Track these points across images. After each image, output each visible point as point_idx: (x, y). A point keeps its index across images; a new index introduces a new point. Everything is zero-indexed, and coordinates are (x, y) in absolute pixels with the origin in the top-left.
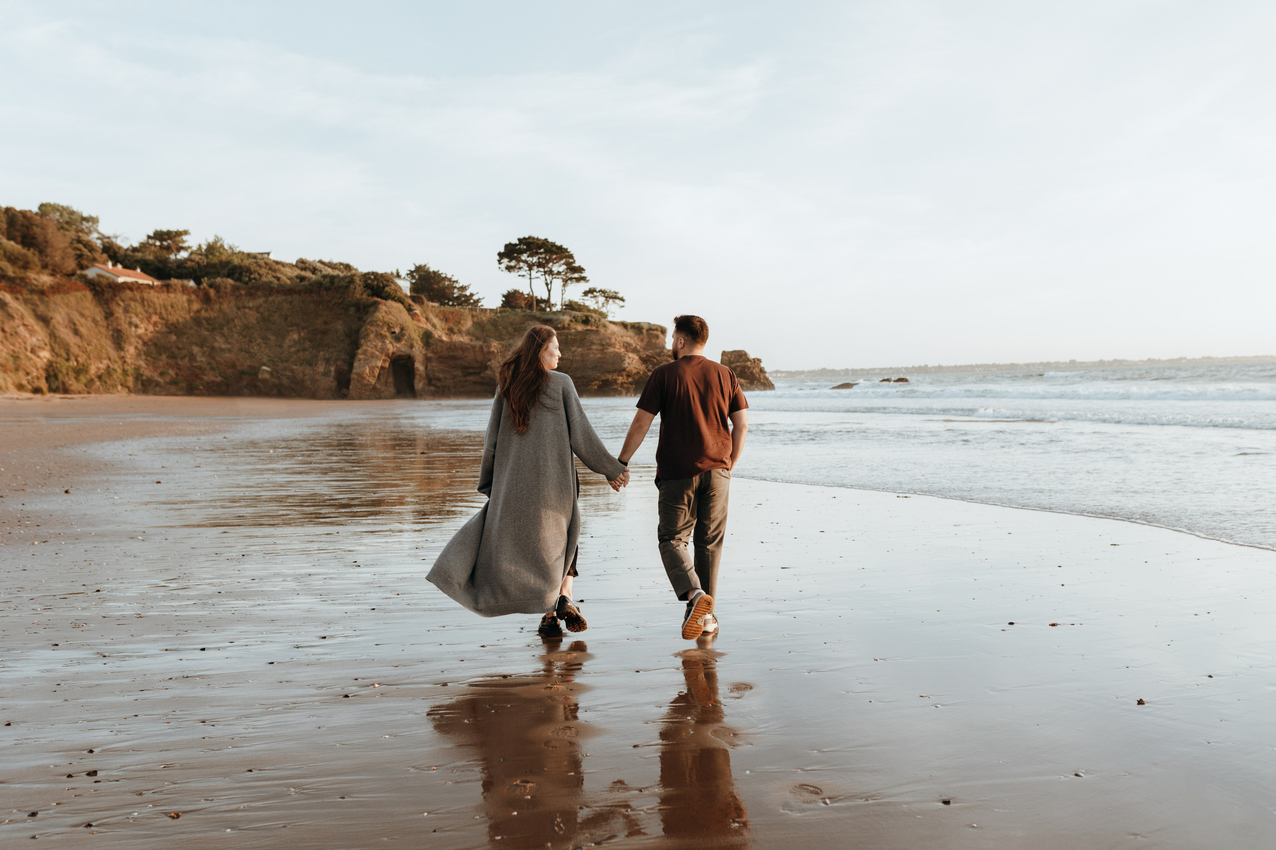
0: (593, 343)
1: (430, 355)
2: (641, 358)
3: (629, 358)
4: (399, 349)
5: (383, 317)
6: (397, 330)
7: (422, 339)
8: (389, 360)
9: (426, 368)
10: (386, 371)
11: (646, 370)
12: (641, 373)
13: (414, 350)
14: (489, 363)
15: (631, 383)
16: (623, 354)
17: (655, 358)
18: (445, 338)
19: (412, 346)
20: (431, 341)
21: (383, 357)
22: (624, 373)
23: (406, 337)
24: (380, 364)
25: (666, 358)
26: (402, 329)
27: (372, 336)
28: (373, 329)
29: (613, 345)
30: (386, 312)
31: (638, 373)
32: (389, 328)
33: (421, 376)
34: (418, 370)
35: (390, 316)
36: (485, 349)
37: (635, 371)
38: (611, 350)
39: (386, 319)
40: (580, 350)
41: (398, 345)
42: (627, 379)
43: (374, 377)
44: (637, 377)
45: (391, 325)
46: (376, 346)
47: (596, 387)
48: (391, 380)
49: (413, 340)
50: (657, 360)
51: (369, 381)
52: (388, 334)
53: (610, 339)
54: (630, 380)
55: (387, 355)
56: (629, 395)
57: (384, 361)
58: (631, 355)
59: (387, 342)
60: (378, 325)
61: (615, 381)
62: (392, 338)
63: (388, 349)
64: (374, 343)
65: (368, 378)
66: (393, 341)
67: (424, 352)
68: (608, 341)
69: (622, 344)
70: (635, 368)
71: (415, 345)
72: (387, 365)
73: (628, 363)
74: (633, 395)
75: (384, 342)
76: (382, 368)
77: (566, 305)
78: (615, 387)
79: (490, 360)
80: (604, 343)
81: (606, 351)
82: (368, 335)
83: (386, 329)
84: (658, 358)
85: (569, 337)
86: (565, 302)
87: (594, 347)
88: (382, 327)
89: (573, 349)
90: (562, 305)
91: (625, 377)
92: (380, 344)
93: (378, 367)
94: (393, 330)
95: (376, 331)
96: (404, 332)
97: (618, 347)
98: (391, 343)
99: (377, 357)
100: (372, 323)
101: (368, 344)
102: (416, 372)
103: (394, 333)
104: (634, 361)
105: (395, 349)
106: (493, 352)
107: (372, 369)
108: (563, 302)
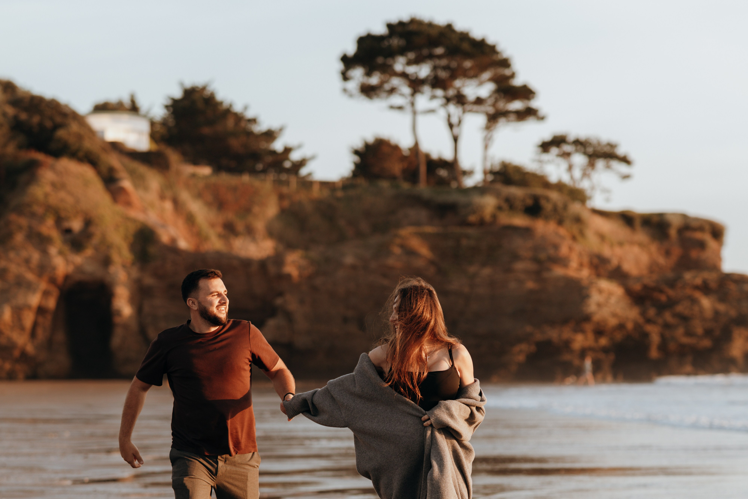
0: (516, 257)
1: (149, 281)
2: (629, 292)
3: (600, 291)
4: (79, 269)
5: (46, 195)
6: (76, 225)
7: (132, 247)
8: (55, 293)
9: (139, 310)
10: (49, 317)
11: (641, 320)
12: (630, 326)
13: (113, 269)
14: (279, 301)
15: (605, 350)
16: (585, 282)
17: (661, 291)
18: (183, 244)
19: (107, 262)
20: (152, 250)
21: (43, 285)
22: (589, 327)
23: (95, 241)
24: (35, 300)
25: (688, 291)
26: (88, 223)
27: (19, 238)
28: (23, 221)
29: (563, 262)
30: (54, 185)
31: (621, 326)
32: (59, 220)
33: (126, 326)
34: (119, 313)
35: (62, 194)
36: (272, 270)
37: (613, 322)
38: (558, 271)
39: (53, 200)
40: (486, 271)
41: (78, 259)
42: (596, 340)
43: (22, 328)
44: (619, 336)
45: (63, 214)
46: (27, 261)
47: (521, 358)
48: (60, 336)
49: (109, 246)
50: (668, 297)
51: (9, 339)
52: (55, 234)
53: (556, 247)
54: (603, 341)
55: (52, 281)
56: (599, 376)
57: (46, 294)
58: (605, 284)
59: (53, 251)
60: (33, 215)
61: (567, 345)
62: (65, 242)
63: (54, 268)
64: (24, 254)
65: (7, 332)
66: (66, 249)
67: (135, 273)
68: (551, 252)
69: (586, 260)
70: (614, 315)
71: (116, 258)
72: (51, 303)
73: (599, 305)
74: (609, 378)
75: (44, 252)
76: (41, 310)
77: (492, 172)
78: (566, 357)
79: (281, 294)
80: (542, 256)
81: (546, 275)
82: (10, 236)
83: (50, 222)
84: (671, 292)
85: (464, 242)
86: (492, 165)
87: (520, 266)
88: (42, 219)
89: (472, 269)
90: (485, 173)
91: (591, 336)
92: (36, 256)
93: (29, 307)
94: (66, 225)
95: (30, 228)
96: (92, 229)
97: (574, 264)
98: (61, 253)
99: (29, 287)
100: (20, 210)
101: (12, 255)
102: (117, 320)
103: (68, 231)
104: (613, 300)
105: (70, 269)
106: (289, 277)
107: (18, 312)
108: (488, 166)
